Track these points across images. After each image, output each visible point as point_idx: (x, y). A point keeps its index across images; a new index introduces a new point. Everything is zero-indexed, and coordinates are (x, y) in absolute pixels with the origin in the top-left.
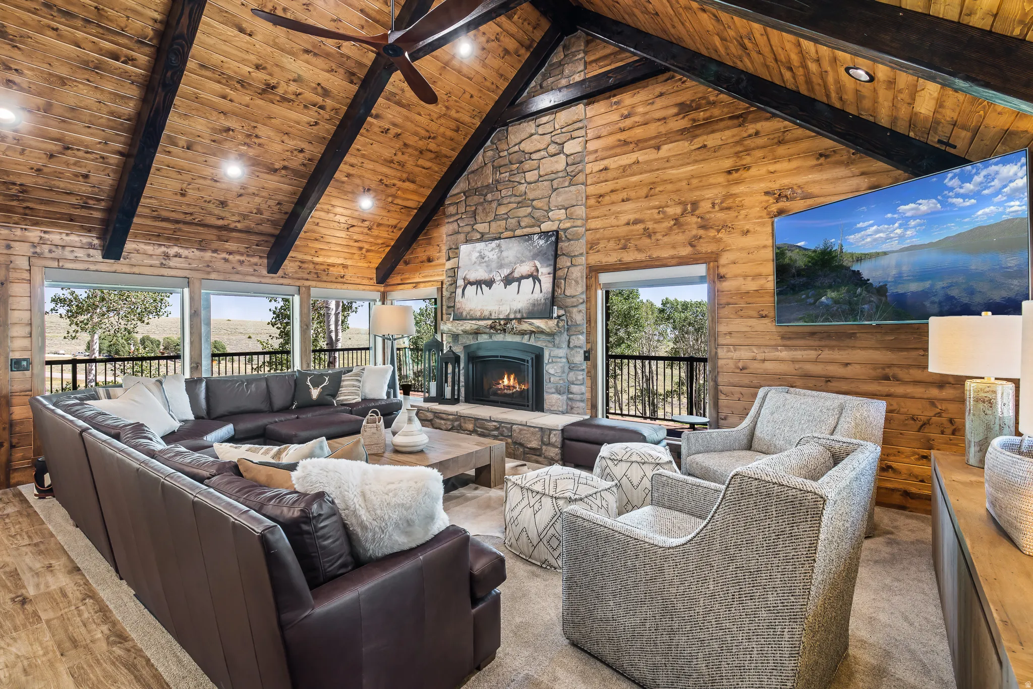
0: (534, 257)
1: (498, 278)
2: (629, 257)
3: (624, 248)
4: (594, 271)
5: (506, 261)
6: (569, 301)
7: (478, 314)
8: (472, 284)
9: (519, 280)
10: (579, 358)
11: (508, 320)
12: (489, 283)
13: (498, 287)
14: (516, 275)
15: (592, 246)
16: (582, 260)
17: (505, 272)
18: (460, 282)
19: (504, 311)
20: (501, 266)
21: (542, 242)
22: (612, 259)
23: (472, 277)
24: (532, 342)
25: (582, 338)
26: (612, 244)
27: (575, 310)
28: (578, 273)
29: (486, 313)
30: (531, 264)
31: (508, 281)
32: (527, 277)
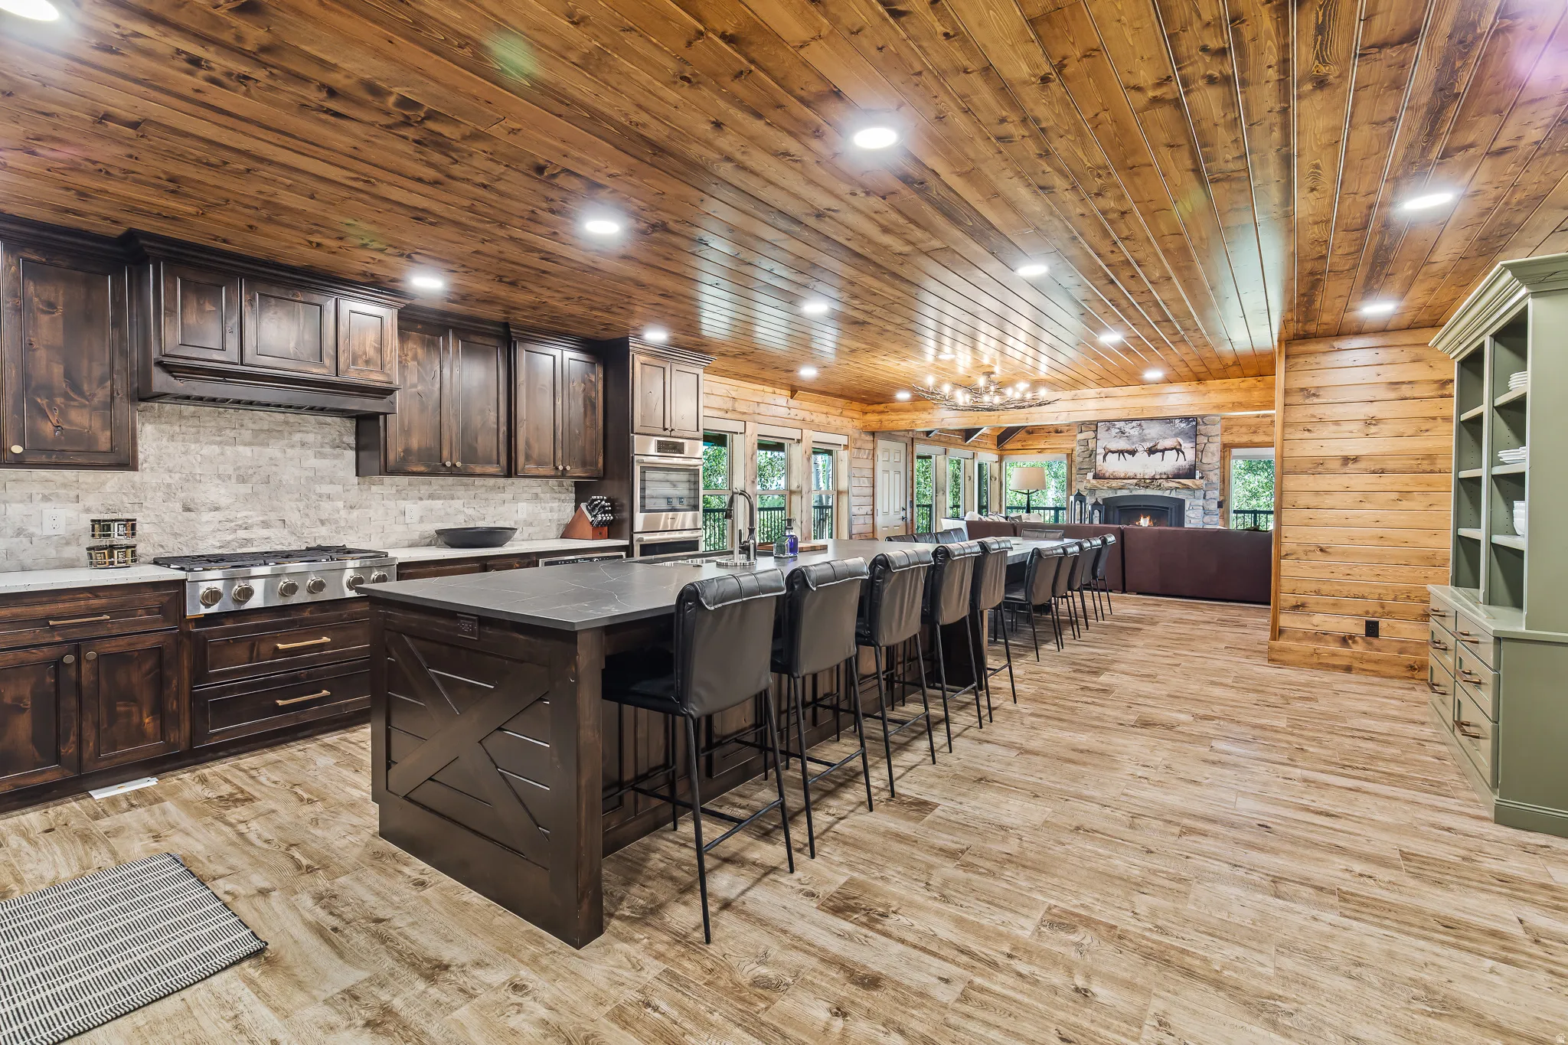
0: (1176, 435)
1: (1140, 449)
2: (1257, 439)
3: (1255, 432)
4: (1226, 447)
5: (1149, 437)
6: (1206, 467)
7: (1122, 475)
8: (1113, 452)
9: (1163, 451)
10: (1214, 506)
11: (1153, 479)
12: (1133, 453)
13: (1142, 456)
14: (1159, 447)
15: (1226, 429)
16: (1218, 439)
17: (1148, 445)
18: (1100, 451)
19: (1150, 472)
20: (1144, 440)
21: (1183, 425)
22: (1245, 439)
23: (1113, 446)
24: (1173, 495)
25: (1217, 493)
26: (1244, 430)
27: (1211, 473)
28: (1214, 448)
29: (1131, 474)
30: (1175, 440)
31: (1151, 451)
32: (1172, 449)
